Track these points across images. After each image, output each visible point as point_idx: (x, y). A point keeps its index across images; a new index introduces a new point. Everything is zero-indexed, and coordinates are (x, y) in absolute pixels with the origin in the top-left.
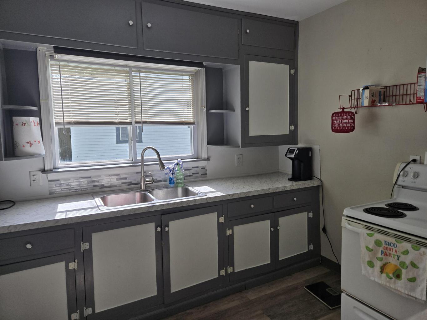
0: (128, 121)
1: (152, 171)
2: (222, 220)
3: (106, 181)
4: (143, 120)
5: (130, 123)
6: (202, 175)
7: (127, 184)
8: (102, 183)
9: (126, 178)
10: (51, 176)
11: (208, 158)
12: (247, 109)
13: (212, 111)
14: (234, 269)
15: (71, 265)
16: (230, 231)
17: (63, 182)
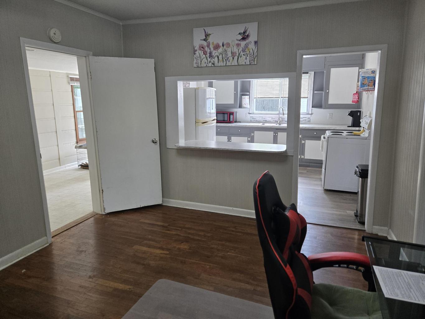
0: (278, 97)
2: (300, 136)
10: (251, 115)
11: (312, 114)
12: (328, 91)
13: (316, 92)
14: (304, 157)
15: (249, 138)
16: (304, 142)
17: (254, 118)
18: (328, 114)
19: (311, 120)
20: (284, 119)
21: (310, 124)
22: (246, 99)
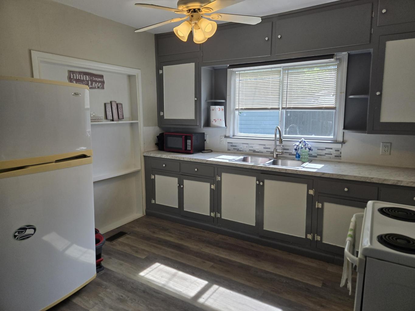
0: (277, 107)
1: (289, 146)
2: (311, 192)
3: (257, 148)
4: (287, 106)
5: (278, 109)
6: (335, 156)
7: (270, 153)
8: (255, 149)
9: (269, 148)
10: (229, 140)
11: (343, 142)
12: (378, 93)
13: (351, 97)
14: (321, 238)
15: (212, 186)
16: (320, 205)
17: (234, 145)
18: (381, 143)
19: (342, 155)
20: (288, 149)
21: (339, 162)
22: (217, 112)
